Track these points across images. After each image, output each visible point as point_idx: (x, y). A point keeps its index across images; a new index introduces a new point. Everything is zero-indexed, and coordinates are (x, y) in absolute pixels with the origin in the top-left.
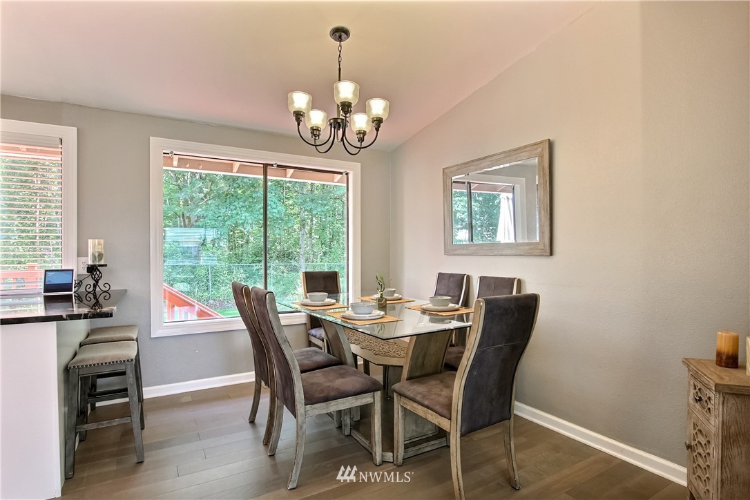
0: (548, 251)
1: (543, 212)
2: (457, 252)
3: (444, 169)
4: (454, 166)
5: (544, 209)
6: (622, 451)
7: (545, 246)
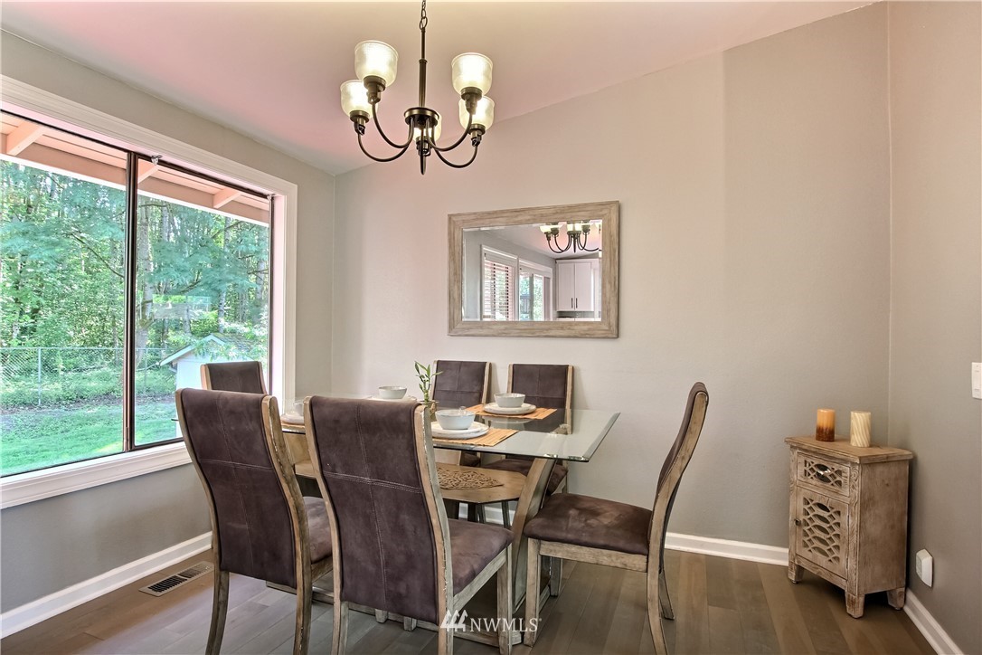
0: (615, 332)
1: (608, 286)
2: (472, 332)
3: (450, 217)
4: (469, 214)
5: (610, 283)
6: (702, 545)
7: (610, 326)
